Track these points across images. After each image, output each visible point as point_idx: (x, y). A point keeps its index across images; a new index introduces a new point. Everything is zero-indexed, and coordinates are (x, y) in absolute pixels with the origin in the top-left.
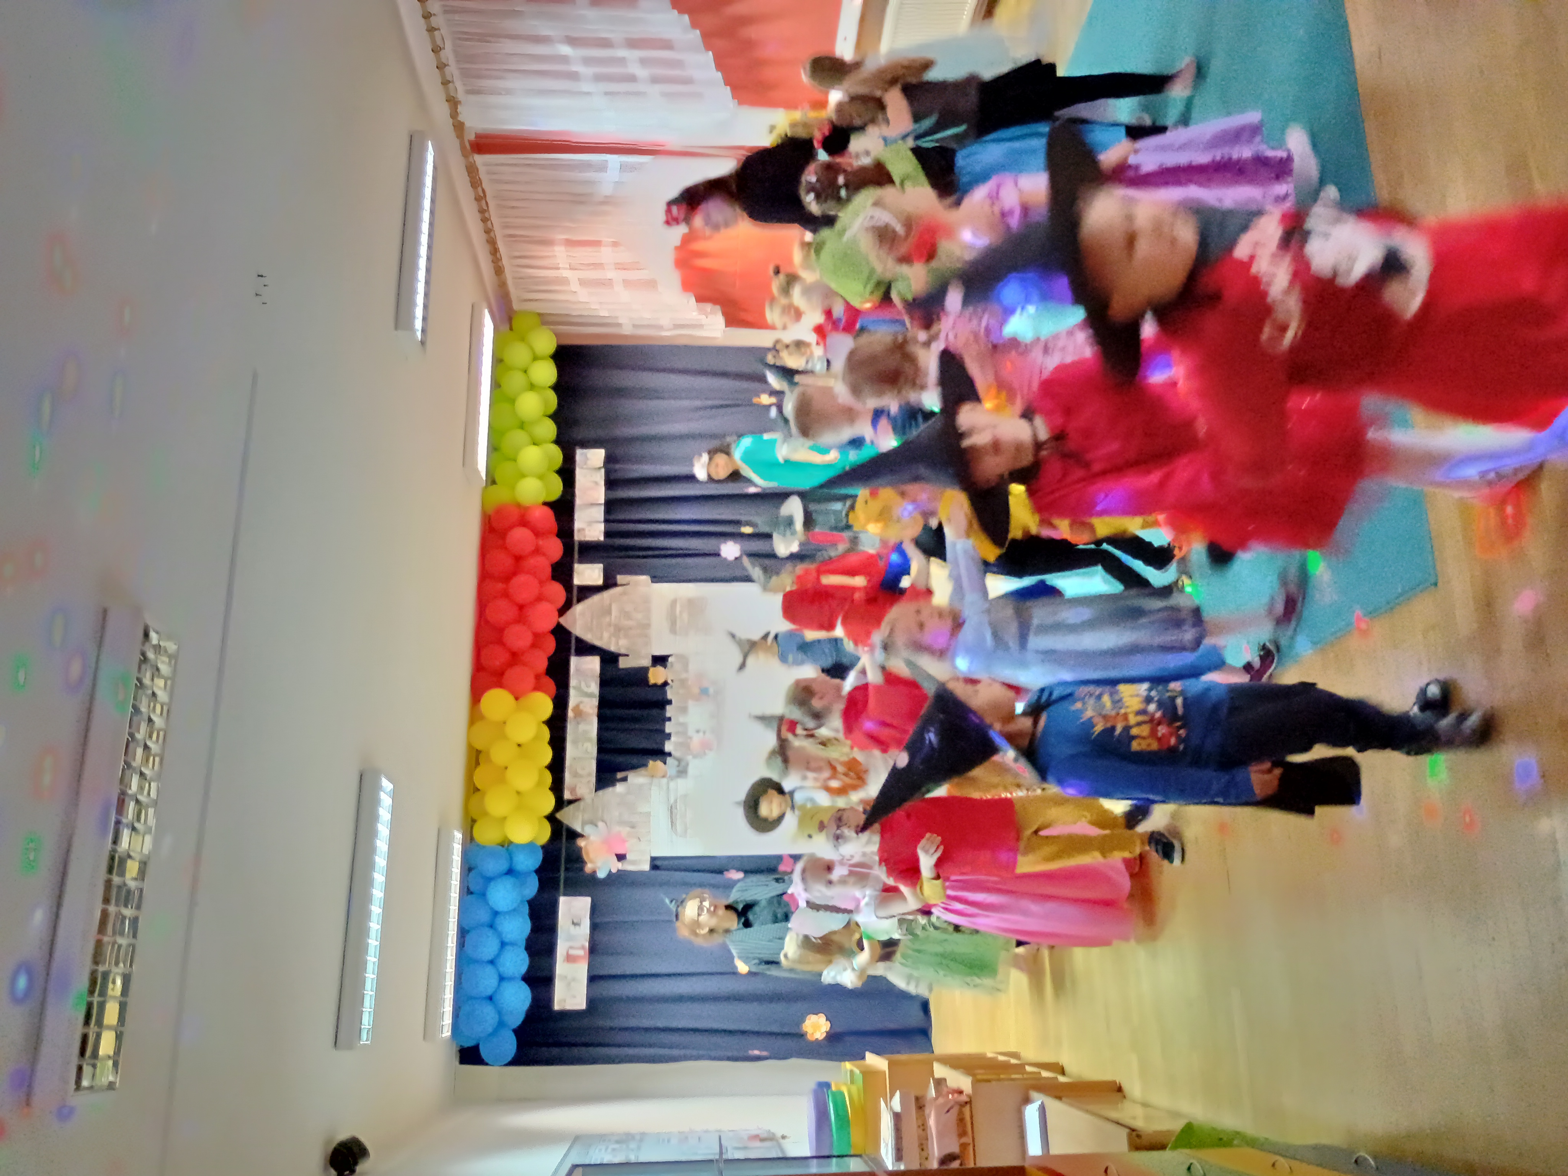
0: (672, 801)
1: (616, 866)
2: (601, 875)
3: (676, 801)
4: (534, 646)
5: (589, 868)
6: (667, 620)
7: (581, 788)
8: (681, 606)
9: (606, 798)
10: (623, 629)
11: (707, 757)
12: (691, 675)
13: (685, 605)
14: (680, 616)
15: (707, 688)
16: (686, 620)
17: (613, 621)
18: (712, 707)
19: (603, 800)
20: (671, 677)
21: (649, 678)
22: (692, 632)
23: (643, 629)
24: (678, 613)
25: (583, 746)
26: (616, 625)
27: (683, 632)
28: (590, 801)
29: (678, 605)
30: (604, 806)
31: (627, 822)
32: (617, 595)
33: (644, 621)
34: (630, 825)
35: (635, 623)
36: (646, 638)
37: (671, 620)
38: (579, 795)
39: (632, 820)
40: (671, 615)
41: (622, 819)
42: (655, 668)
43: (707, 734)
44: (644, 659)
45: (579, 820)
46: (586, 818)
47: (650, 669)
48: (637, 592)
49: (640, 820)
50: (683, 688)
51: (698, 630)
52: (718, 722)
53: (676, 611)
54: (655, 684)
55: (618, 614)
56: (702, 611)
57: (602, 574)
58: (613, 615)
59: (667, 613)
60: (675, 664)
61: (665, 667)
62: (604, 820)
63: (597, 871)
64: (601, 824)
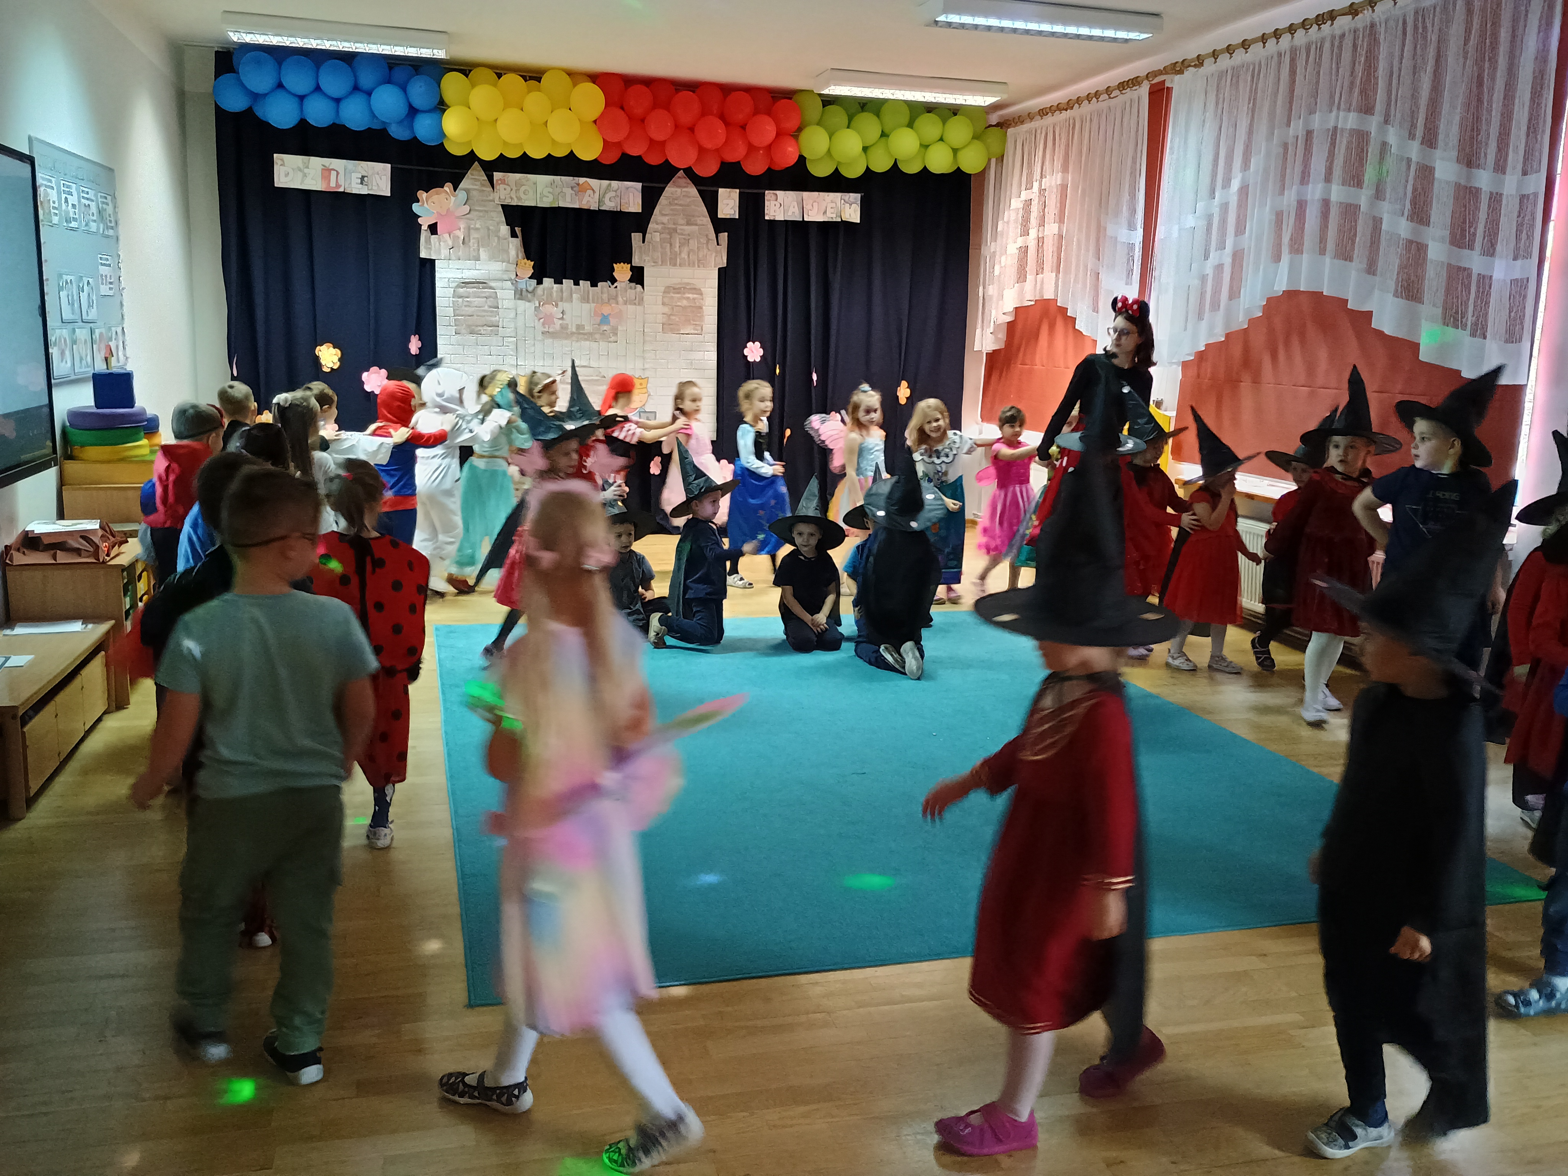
0: (493, 284)
1: (424, 222)
2: (415, 207)
3: (491, 288)
4: (652, 141)
5: (422, 195)
6: (680, 284)
7: (505, 189)
8: (694, 299)
9: (494, 214)
10: (671, 238)
11: (536, 321)
12: (622, 307)
13: (695, 303)
14: (684, 298)
15: (608, 323)
16: (679, 304)
17: (679, 227)
18: (588, 328)
19: (491, 211)
20: (621, 287)
21: (620, 263)
22: (666, 310)
23: (671, 259)
24: (687, 295)
25: (549, 192)
26: (675, 230)
27: (666, 300)
28: (491, 198)
29: (695, 296)
30: (486, 211)
31: (469, 236)
32: (707, 233)
33: (678, 260)
34: (466, 239)
35: (677, 249)
36: (662, 262)
37: (680, 288)
38: (498, 187)
39: (472, 241)
40: (684, 288)
41: (472, 231)
42: (631, 270)
43: (561, 322)
44: (640, 258)
45: (471, 187)
46: (474, 193)
47: (629, 265)
48: (709, 253)
49: (472, 249)
50: (609, 300)
51: (669, 316)
52: (573, 333)
53: (689, 293)
54: (613, 270)
55: (686, 233)
56: (690, 321)
57: (728, 217)
58: (686, 227)
59: (688, 284)
60: (634, 291)
61: (631, 281)
62: (472, 212)
63: (420, 204)
64: (467, 208)
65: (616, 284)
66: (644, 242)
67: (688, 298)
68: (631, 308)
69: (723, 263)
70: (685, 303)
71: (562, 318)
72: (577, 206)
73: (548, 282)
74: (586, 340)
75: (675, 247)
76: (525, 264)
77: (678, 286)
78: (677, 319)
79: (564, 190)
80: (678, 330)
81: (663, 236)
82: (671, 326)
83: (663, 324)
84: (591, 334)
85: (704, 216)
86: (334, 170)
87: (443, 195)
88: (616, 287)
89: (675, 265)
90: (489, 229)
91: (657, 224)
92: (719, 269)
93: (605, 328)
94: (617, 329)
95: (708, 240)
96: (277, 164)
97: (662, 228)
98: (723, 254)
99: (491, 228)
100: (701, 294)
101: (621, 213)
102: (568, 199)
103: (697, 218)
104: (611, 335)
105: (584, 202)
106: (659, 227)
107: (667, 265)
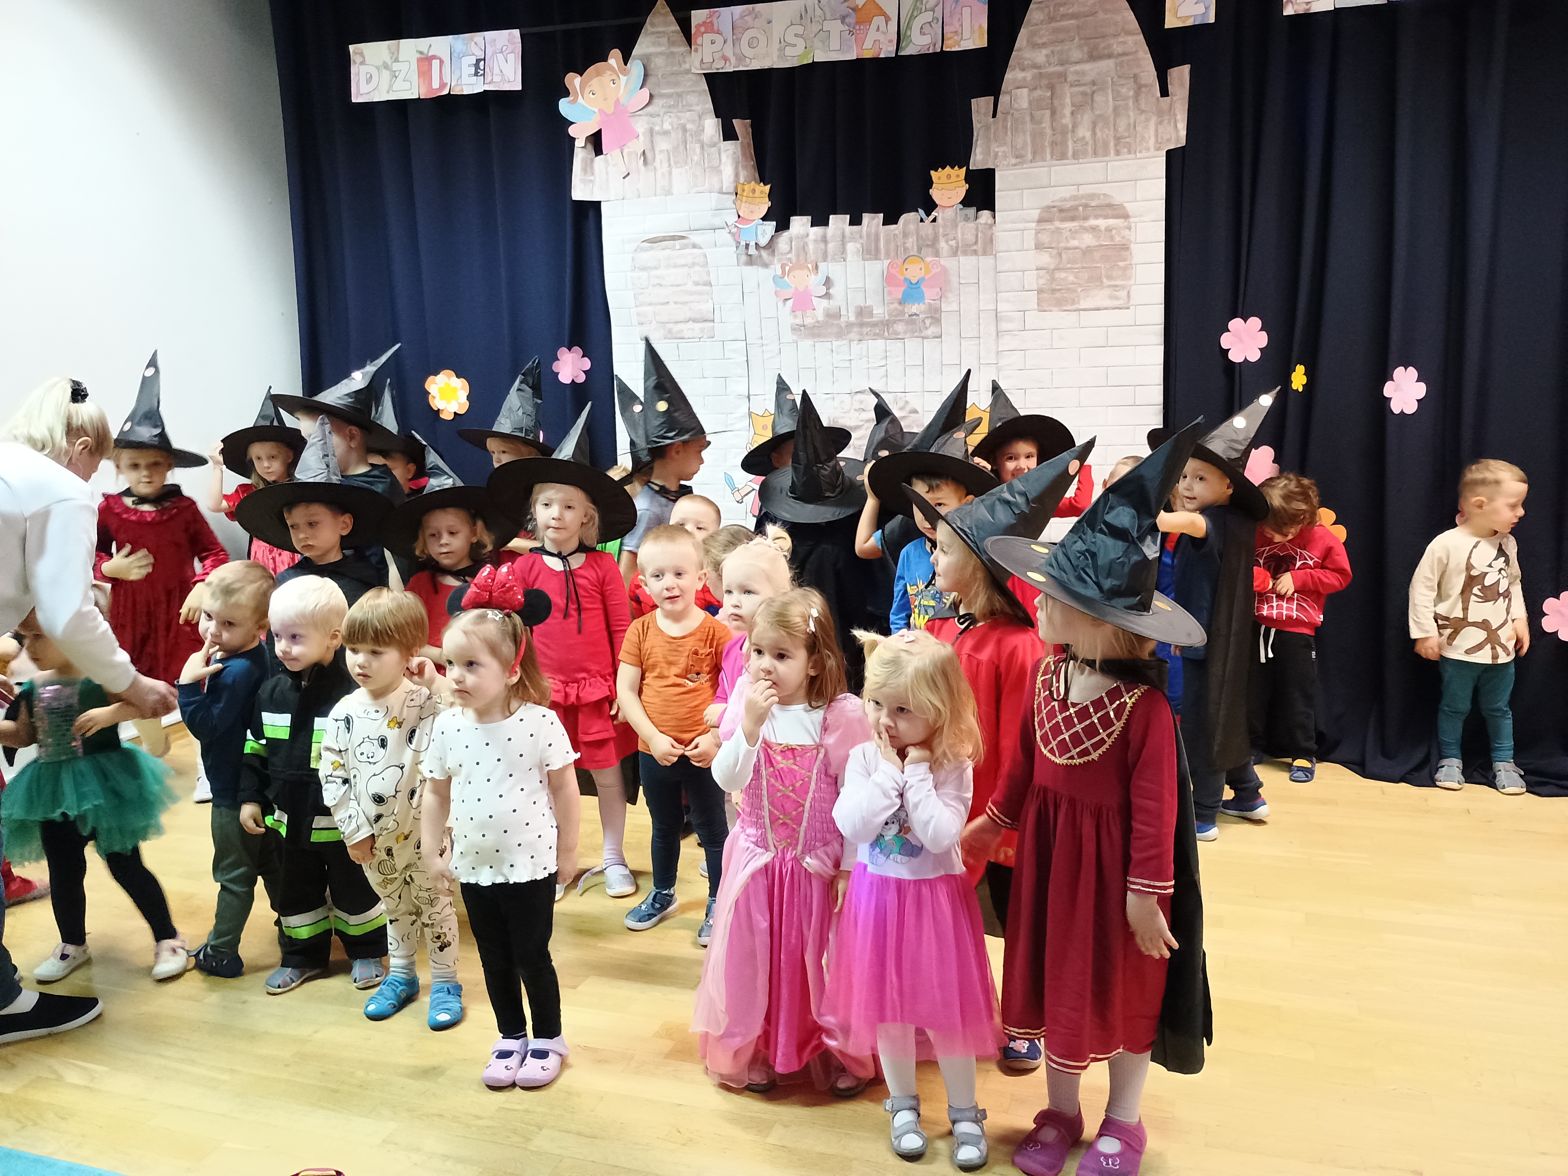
0: (695, 238)
1: (579, 132)
2: (565, 107)
3: (694, 246)
5: (573, 81)
6: (1074, 198)
7: (713, 43)
8: (1109, 230)
9: (692, 99)
10: (1052, 95)
11: (780, 304)
12: (948, 262)
13: (1112, 238)
14: (1085, 229)
15: (920, 299)
16: (1074, 243)
17: (1072, 69)
18: (879, 312)
19: (688, 93)
20: (943, 218)
21: (943, 168)
22: (1046, 259)
23: (1053, 144)
24: (1092, 222)
25: (796, 35)
26: (1063, 76)
27: (1045, 238)
28: (687, 66)
29: (1111, 222)
30: (679, 95)
31: (653, 148)
32: (1136, 71)
33: (1070, 144)
34: (649, 155)
35: (1067, 120)
36: (1034, 153)
37: (1076, 208)
38: (699, 41)
39: (658, 157)
40: (1086, 206)
41: (658, 139)
42: (967, 180)
43: (825, 303)
44: (987, 152)
45: (652, 50)
46: (658, 62)
47: (965, 168)
48: (1143, 117)
49: (659, 173)
50: (920, 250)
51: (1051, 272)
52: (849, 325)
53: (1097, 217)
54: (930, 183)
55: (1088, 79)
56: (1100, 279)
57: (1190, 23)
58: (1087, 67)
59: (1092, 196)
60: (971, 225)
61: (966, 202)
62: (656, 101)
63: (570, 98)
64: (646, 92)
65: (934, 214)
66: (994, 116)
67: (1094, 229)
68: (967, 262)
69: (1177, 135)
70: (1088, 240)
71: (827, 296)
72: (852, 56)
73: (800, 224)
74: (876, 336)
75: (1063, 116)
76: (754, 191)
77: (1068, 205)
78: (1071, 278)
79: (827, 26)
80: (1073, 302)
81: (1038, 93)
82: (1058, 295)
83: (1040, 291)
84: (887, 324)
85: (1129, 33)
86: (434, 57)
87: (608, 76)
88: (934, 220)
89: (1063, 156)
90: (684, 130)
91: (1023, 70)
92: (1169, 153)
93: (914, 309)
94: (938, 310)
95: (1139, 88)
96: (355, 63)
97: (1034, 77)
98: (1179, 117)
99: (689, 126)
100: (1126, 216)
101: (943, 56)
102: (835, 43)
103: (1112, 41)
104: (928, 322)
105: (868, 44)
106: (1028, 75)
107: (1044, 160)
